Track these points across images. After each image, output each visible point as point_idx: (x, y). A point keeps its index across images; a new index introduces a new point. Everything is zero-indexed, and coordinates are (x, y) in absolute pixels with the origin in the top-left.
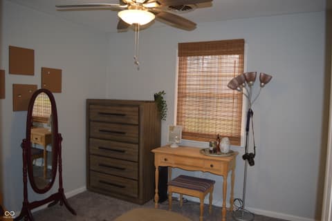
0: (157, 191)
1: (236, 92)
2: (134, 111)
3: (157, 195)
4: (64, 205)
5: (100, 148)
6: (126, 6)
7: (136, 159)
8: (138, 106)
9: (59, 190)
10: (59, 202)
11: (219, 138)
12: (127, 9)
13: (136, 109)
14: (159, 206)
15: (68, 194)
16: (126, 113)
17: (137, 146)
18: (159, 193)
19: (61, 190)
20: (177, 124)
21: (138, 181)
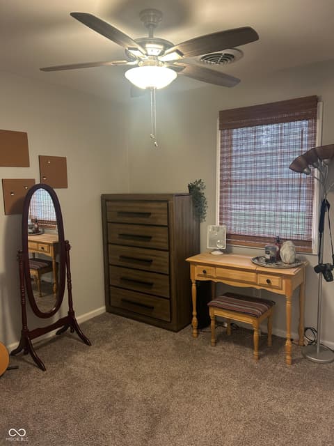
0: (194, 313)
1: (304, 176)
2: (160, 209)
3: (195, 319)
4: (75, 332)
5: (122, 257)
6: (136, 62)
7: (166, 270)
8: (167, 201)
9: (69, 313)
10: (69, 328)
11: (279, 241)
12: (137, 66)
13: (164, 205)
14: (198, 334)
15: (80, 319)
16: (152, 211)
17: (168, 253)
18: (197, 317)
19: (71, 313)
20: (221, 224)
21: (170, 299)
